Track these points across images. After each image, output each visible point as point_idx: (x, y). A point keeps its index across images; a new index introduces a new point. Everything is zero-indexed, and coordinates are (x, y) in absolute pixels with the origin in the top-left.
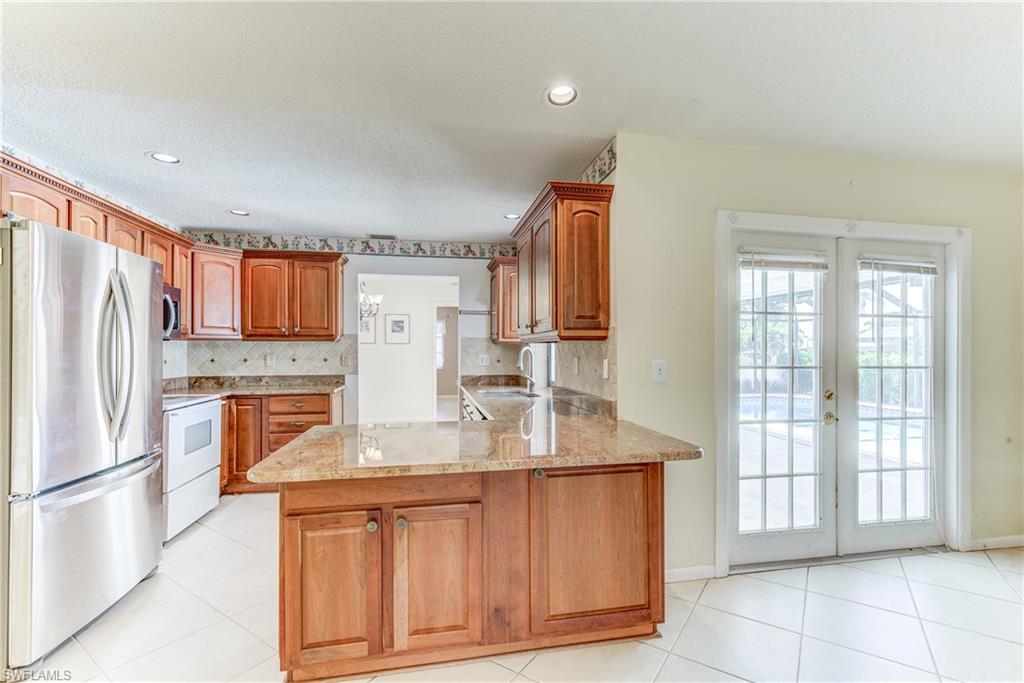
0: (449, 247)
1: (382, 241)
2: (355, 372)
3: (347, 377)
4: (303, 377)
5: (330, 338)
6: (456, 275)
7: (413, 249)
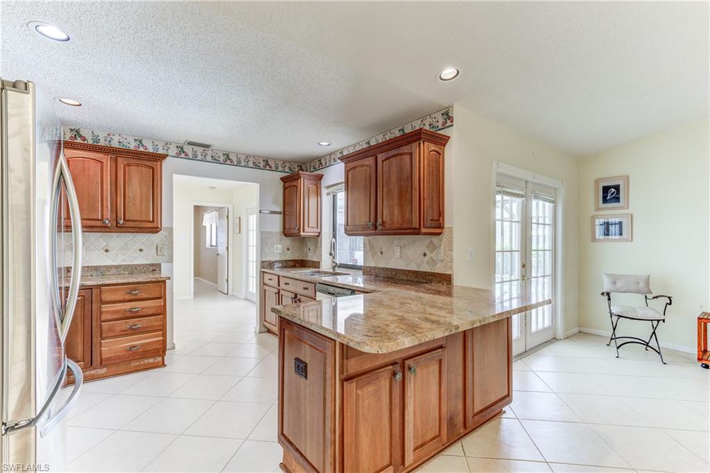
0: (251, 160)
1: (196, 148)
2: (171, 260)
3: (162, 264)
4: (117, 267)
5: (155, 230)
6: (257, 182)
7: (222, 159)
